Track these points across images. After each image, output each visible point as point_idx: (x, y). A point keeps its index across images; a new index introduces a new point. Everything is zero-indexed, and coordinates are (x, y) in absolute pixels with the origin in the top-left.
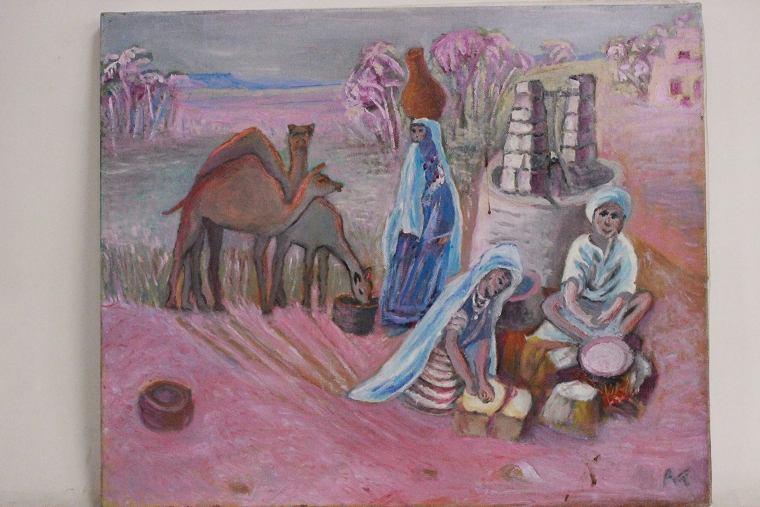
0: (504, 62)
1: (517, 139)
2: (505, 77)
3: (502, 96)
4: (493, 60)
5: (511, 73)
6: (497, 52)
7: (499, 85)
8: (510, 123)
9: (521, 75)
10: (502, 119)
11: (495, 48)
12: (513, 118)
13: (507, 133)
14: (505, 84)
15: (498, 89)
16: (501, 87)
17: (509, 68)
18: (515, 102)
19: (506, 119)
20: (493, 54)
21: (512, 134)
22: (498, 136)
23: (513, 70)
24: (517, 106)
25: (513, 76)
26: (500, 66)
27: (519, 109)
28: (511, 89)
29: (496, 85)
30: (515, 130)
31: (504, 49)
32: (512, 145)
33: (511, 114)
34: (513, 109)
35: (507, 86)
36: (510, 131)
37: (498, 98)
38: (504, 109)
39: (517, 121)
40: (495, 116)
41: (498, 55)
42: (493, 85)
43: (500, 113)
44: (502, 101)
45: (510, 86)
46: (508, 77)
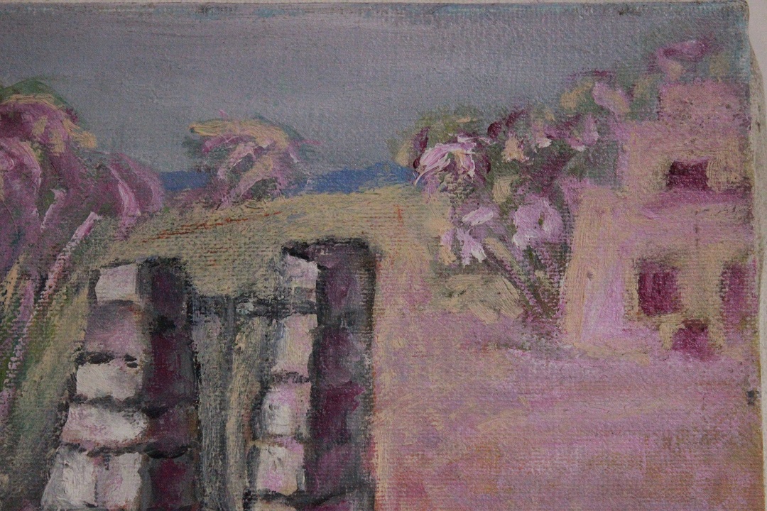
0: (58, 193)
1: (91, 468)
2: (58, 248)
3: (42, 313)
4: (17, 185)
5: (80, 232)
6: (32, 156)
7: (35, 274)
8: (66, 408)
9: (113, 239)
10: (40, 394)
11: (26, 146)
12: (80, 389)
13: (57, 443)
14: (57, 267)
15: (30, 286)
16: (44, 280)
17: (72, 215)
18: (89, 333)
19: (52, 394)
20: (21, 165)
21: (75, 447)
22: (22, 456)
23: (87, 223)
24: (94, 347)
25: (86, 241)
26: (42, 210)
27: (100, 359)
28: (77, 288)
29: (24, 275)
30: (85, 435)
31: (59, 148)
32: (68, 486)
33: (73, 378)
34: (80, 361)
35: (64, 276)
36: (65, 438)
37: (30, 320)
38: (48, 357)
39: (93, 403)
40: (17, 384)
41: (37, 170)
42: (14, 274)
43: (35, 373)
44: (43, 329)
45: (74, 278)
46: (70, 247)
